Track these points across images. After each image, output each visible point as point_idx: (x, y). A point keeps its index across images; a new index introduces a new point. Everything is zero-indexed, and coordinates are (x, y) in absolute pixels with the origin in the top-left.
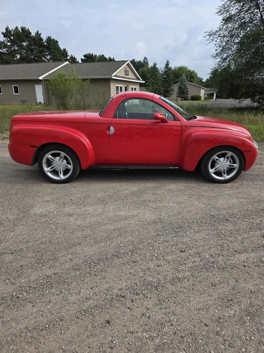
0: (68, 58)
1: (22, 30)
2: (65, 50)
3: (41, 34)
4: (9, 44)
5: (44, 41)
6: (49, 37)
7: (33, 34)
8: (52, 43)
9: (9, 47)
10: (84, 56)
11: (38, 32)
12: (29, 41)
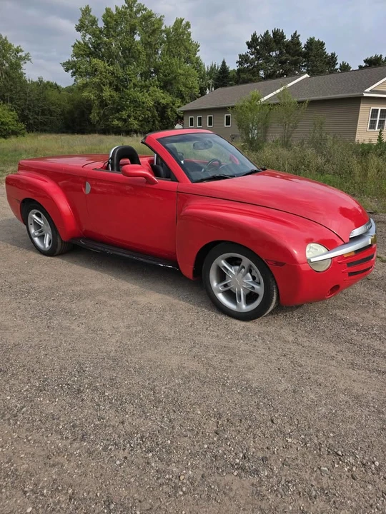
0: (338, 66)
1: (274, 34)
2: (333, 55)
3: (299, 36)
4: (252, 57)
5: (303, 46)
6: (311, 39)
7: (288, 38)
8: (313, 48)
9: (252, 62)
10: (365, 61)
11: (295, 34)
12: (280, 49)
